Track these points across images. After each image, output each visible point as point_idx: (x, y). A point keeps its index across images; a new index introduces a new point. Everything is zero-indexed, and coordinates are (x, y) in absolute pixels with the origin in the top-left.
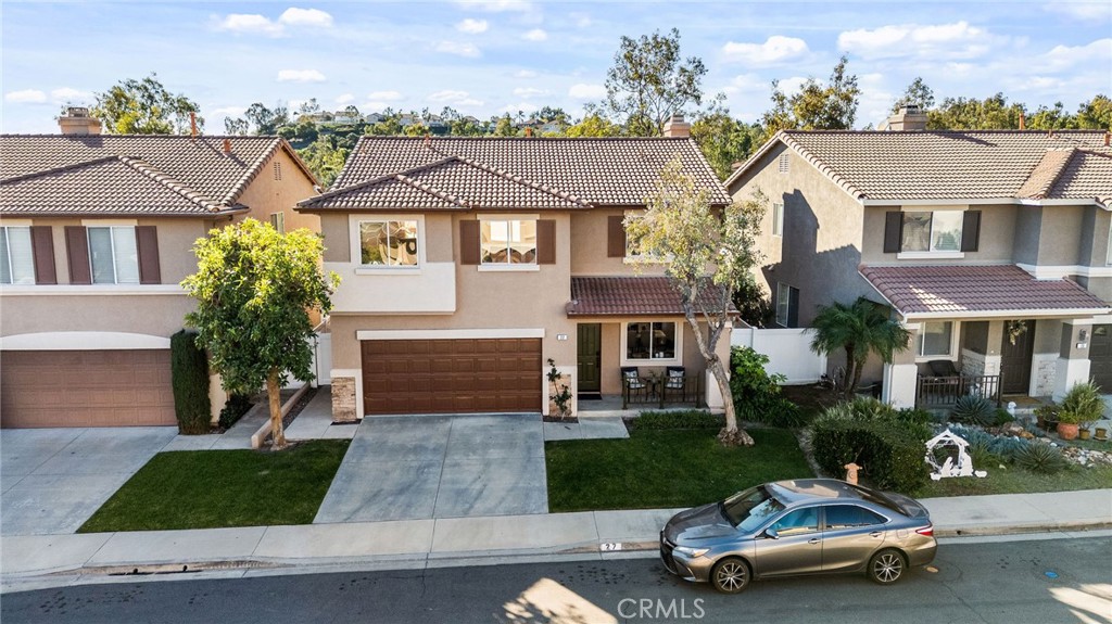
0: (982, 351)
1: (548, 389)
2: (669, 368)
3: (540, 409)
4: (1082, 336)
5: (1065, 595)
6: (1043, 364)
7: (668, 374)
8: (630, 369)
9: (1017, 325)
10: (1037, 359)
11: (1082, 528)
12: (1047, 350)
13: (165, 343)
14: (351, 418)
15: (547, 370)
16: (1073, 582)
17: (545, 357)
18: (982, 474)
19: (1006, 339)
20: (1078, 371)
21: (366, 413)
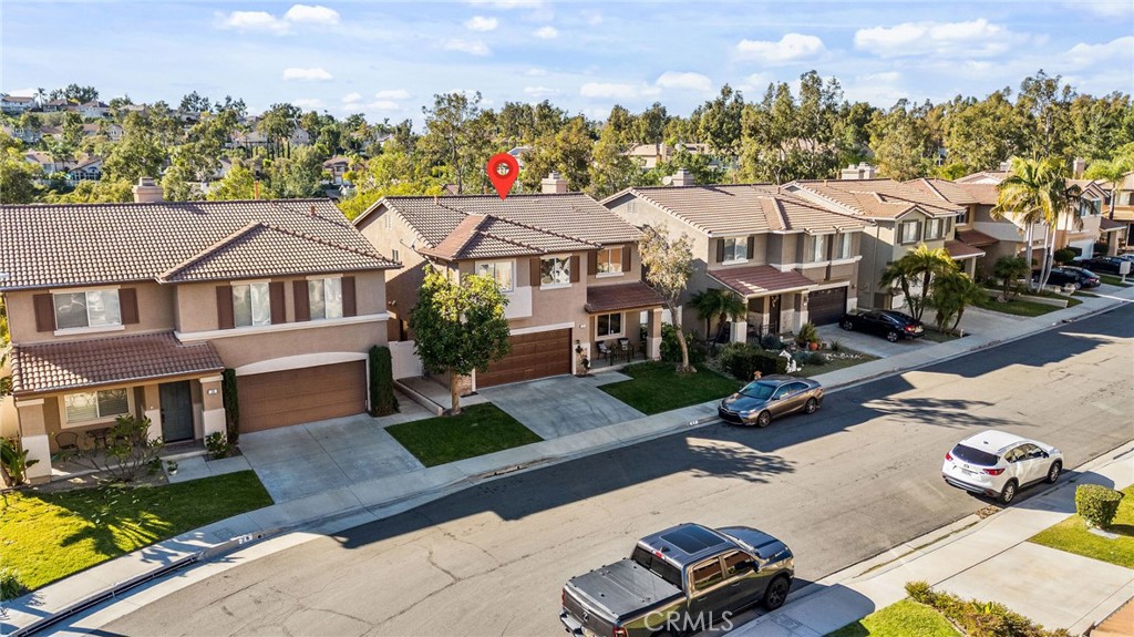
0: (761, 312)
1: (575, 357)
2: (619, 340)
3: (571, 372)
4: (805, 300)
5: (866, 405)
6: (787, 316)
7: (620, 343)
8: (602, 342)
9: (775, 297)
10: (782, 313)
11: (848, 384)
12: (787, 308)
13: (363, 356)
14: (469, 392)
15: (575, 347)
16: (866, 402)
17: (574, 338)
18: (799, 369)
19: (771, 305)
20: (804, 317)
21: (477, 386)
